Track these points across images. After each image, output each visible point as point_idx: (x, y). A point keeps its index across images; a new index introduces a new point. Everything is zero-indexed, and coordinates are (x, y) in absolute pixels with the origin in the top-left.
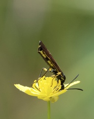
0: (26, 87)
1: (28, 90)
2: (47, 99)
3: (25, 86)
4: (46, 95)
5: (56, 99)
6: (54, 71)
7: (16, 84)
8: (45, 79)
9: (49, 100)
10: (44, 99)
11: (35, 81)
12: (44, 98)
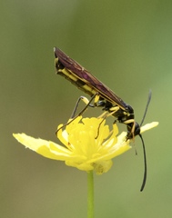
0: (40, 140)
1: (45, 146)
2: (85, 166)
3: (36, 137)
4: (85, 158)
5: (107, 166)
6: (103, 104)
7: (16, 133)
8: (81, 122)
9: (92, 168)
10: (81, 167)
11: (61, 125)
12: (79, 164)
